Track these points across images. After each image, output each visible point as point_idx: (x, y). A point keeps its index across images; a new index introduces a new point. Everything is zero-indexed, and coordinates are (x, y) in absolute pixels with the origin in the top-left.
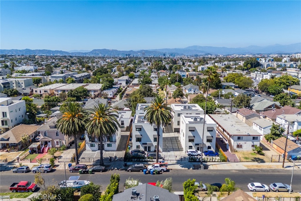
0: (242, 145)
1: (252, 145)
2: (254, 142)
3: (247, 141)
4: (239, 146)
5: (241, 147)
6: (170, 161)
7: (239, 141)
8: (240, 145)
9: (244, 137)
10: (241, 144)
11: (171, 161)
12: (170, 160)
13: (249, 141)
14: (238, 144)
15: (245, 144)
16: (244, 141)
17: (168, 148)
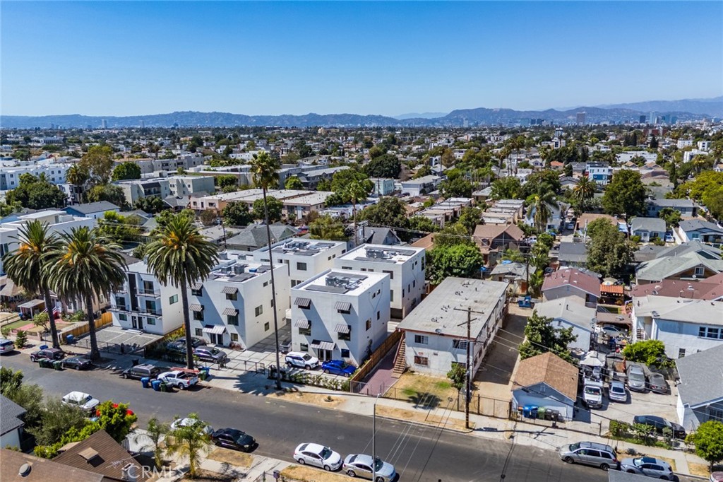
0: (426, 358)
1: (453, 362)
2: (458, 356)
3: (438, 350)
4: (419, 360)
5: (426, 364)
7: (418, 347)
8: (423, 358)
9: (431, 339)
10: (424, 356)
13: (445, 349)
14: (419, 355)
15: (435, 356)
16: (432, 349)
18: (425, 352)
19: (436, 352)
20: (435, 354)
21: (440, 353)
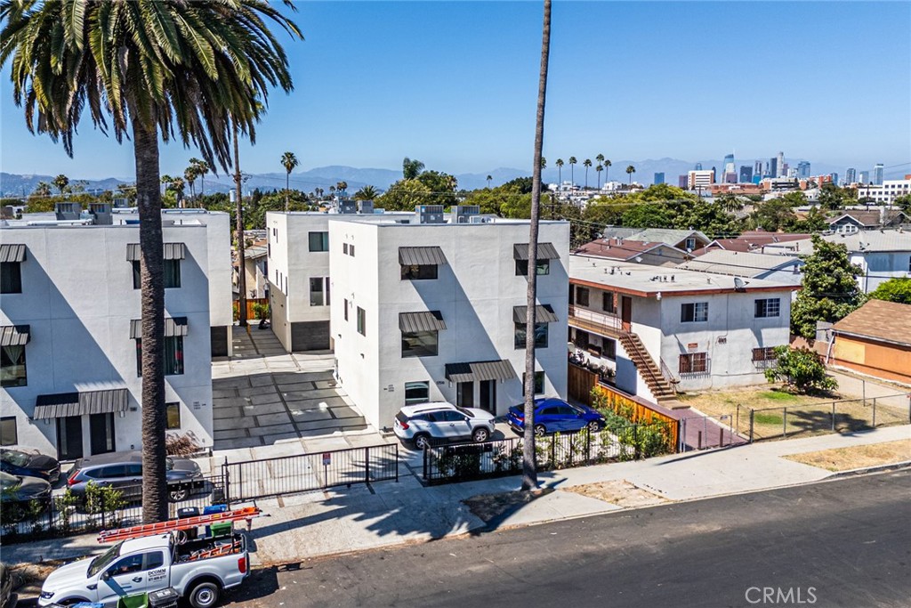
0: (703, 355)
1: (755, 351)
2: (765, 332)
3: (727, 328)
4: (691, 363)
5: (703, 369)
6: (275, 501)
7: (688, 331)
8: (696, 355)
9: (715, 307)
10: (699, 350)
11: (285, 500)
12: (278, 495)
13: (742, 326)
14: (688, 351)
15: (722, 346)
16: (714, 329)
17: (257, 425)
18: (702, 339)
19: (722, 334)
20: (722, 341)
21: (732, 335)
